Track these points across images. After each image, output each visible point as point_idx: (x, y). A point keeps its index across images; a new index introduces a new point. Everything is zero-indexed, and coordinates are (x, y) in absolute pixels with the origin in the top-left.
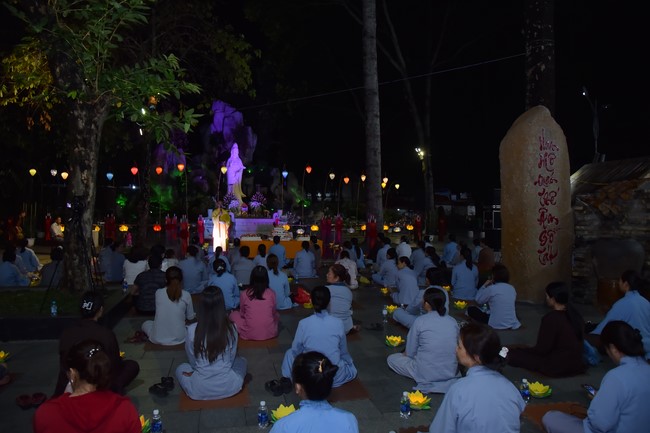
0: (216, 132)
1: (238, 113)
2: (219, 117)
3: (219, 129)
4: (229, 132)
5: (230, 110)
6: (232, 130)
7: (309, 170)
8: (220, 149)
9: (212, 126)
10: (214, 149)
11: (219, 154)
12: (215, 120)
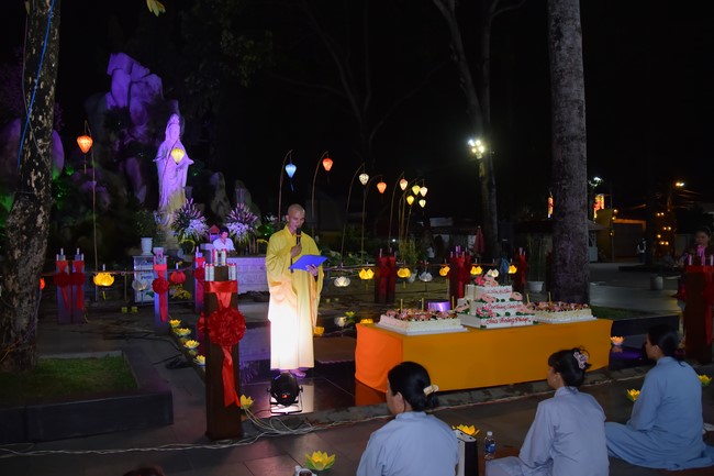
0: (117, 107)
1: (154, 76)
2: (121, 81)
3: (122, 103)
4: (140, 108)
5: (140, 71)
6: (145, 104)
7: (327, 165)
8: (122, 137)
9: (109, 97)
10: (113, 137)
11: (121, 144)
12: (115, 87)
